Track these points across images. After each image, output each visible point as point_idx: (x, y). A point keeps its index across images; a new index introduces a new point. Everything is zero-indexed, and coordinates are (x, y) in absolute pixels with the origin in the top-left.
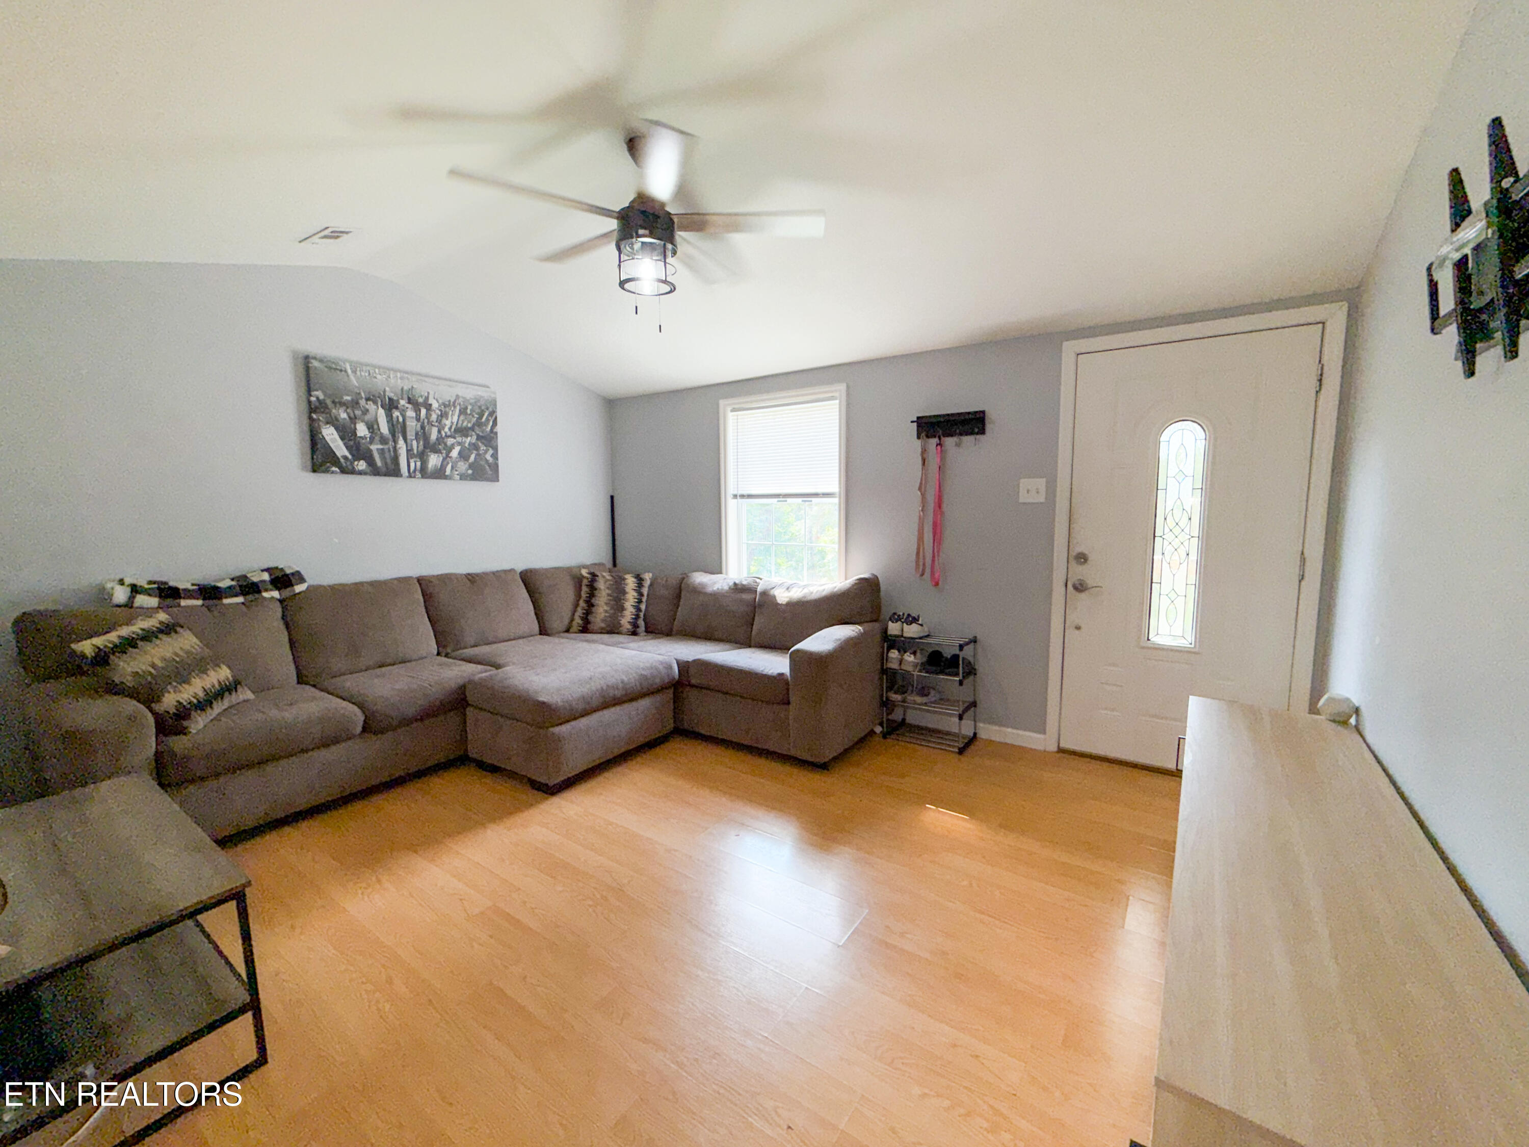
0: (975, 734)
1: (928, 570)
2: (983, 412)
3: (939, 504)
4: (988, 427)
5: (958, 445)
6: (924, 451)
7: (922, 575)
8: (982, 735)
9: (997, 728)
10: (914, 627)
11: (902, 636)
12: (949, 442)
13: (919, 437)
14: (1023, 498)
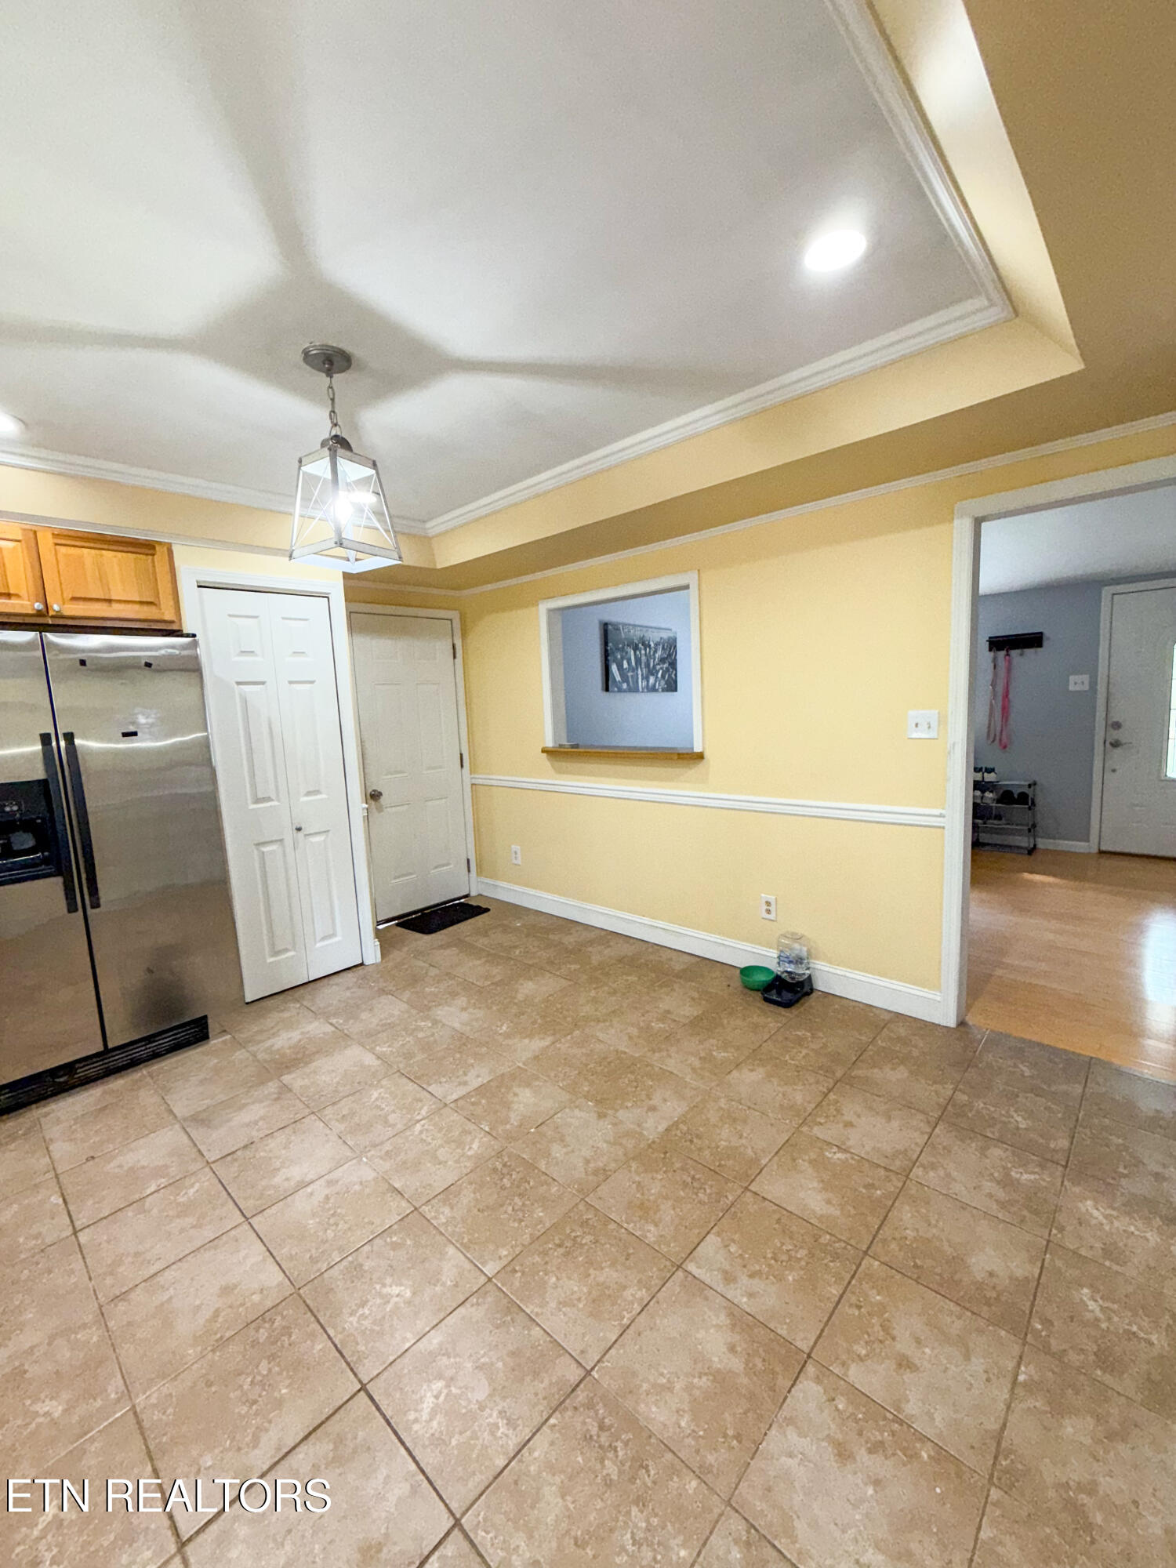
0: (1035, 845)
1: (998, 738)
2: (1041, 633)
3: (1006, 695)
4: (1045, 643)
5: (1021, 655)
6: (995, 660)
7: (993, 741)
8: (1040, 846)
9: (1052, 841)
10: (993, 774)
11: (983, 781)
12: (1014, 653)
13: (990, 650)
14: (1072, 688)
